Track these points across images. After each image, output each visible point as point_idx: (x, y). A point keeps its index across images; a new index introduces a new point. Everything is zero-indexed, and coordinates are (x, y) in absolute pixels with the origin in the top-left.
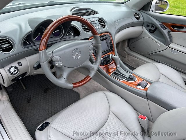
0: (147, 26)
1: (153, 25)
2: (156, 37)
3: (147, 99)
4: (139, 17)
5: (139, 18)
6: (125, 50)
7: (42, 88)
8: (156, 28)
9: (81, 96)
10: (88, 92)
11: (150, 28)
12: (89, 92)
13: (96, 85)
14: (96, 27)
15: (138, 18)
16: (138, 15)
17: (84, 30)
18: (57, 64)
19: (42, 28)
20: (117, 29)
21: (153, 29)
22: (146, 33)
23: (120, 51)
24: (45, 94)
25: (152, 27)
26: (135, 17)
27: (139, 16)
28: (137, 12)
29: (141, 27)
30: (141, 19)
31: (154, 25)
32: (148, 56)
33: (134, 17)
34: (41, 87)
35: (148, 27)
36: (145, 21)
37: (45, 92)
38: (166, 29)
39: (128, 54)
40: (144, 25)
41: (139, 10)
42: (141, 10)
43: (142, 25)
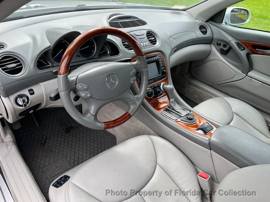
0: (217, 45)
1: (226, 44)
2: (230, 61)
3: (211, 149)
4: (206, 31)
5: (206, 33)
6: (184, 77)
7: (63, 126)
8: (230, 48)
9: (118, 140)
10: (127, 135)
11: (221, 47)
12: (129, 136)
13: (139, 126)
14: (142, 44)
16: (205, 28)
17: (126, 47)
18: (83, 95)
19: (65, 42)
20: (173, 47)
21: (225, 49)
22: (215, 54)
24: (67, 135)
25: (225, 46)
26: (201, 31)
27: (206, 29)
28: (204, 23)
29: (209, 45)
30: (209, 34)
31: (228, 43)
32: (217, 87)
34: (62, 124)
35: (219, 46)
36: (215, 37)
37: (66, 132)
38: (244, 49)
39: (188, 83)
40: (213, 43)
41: (207, 21)
42: (209, 22)
43: (210, 43)
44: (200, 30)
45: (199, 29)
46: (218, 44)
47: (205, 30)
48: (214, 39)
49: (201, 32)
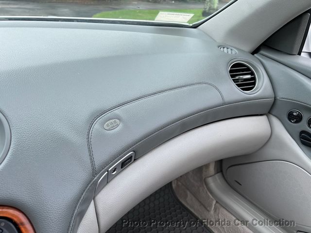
0: (289, 119)
4: (254, 79)
5: (254, 84)
6: (207, 184)
11: (304, 126)
15: (248, 85)
16: (248, 69)
22: (282, 145)
23: (192, 181)
26: (235, 81)
27: (252, 74)
28: (245, 58)
29: (264, 118)
30: (262, 87)
33: (230, 80)
35: (297, 122)
36: (281, 95)
39: (217, 202)
40: (274, 111)
41: (255, 52)
42: (262, 52)
43: (267, 112)
44: (232, 76)
45: (228, 75)
46: (291, 116)
47: (249, 76)
48: (278, 103)
49: (234, 85)
